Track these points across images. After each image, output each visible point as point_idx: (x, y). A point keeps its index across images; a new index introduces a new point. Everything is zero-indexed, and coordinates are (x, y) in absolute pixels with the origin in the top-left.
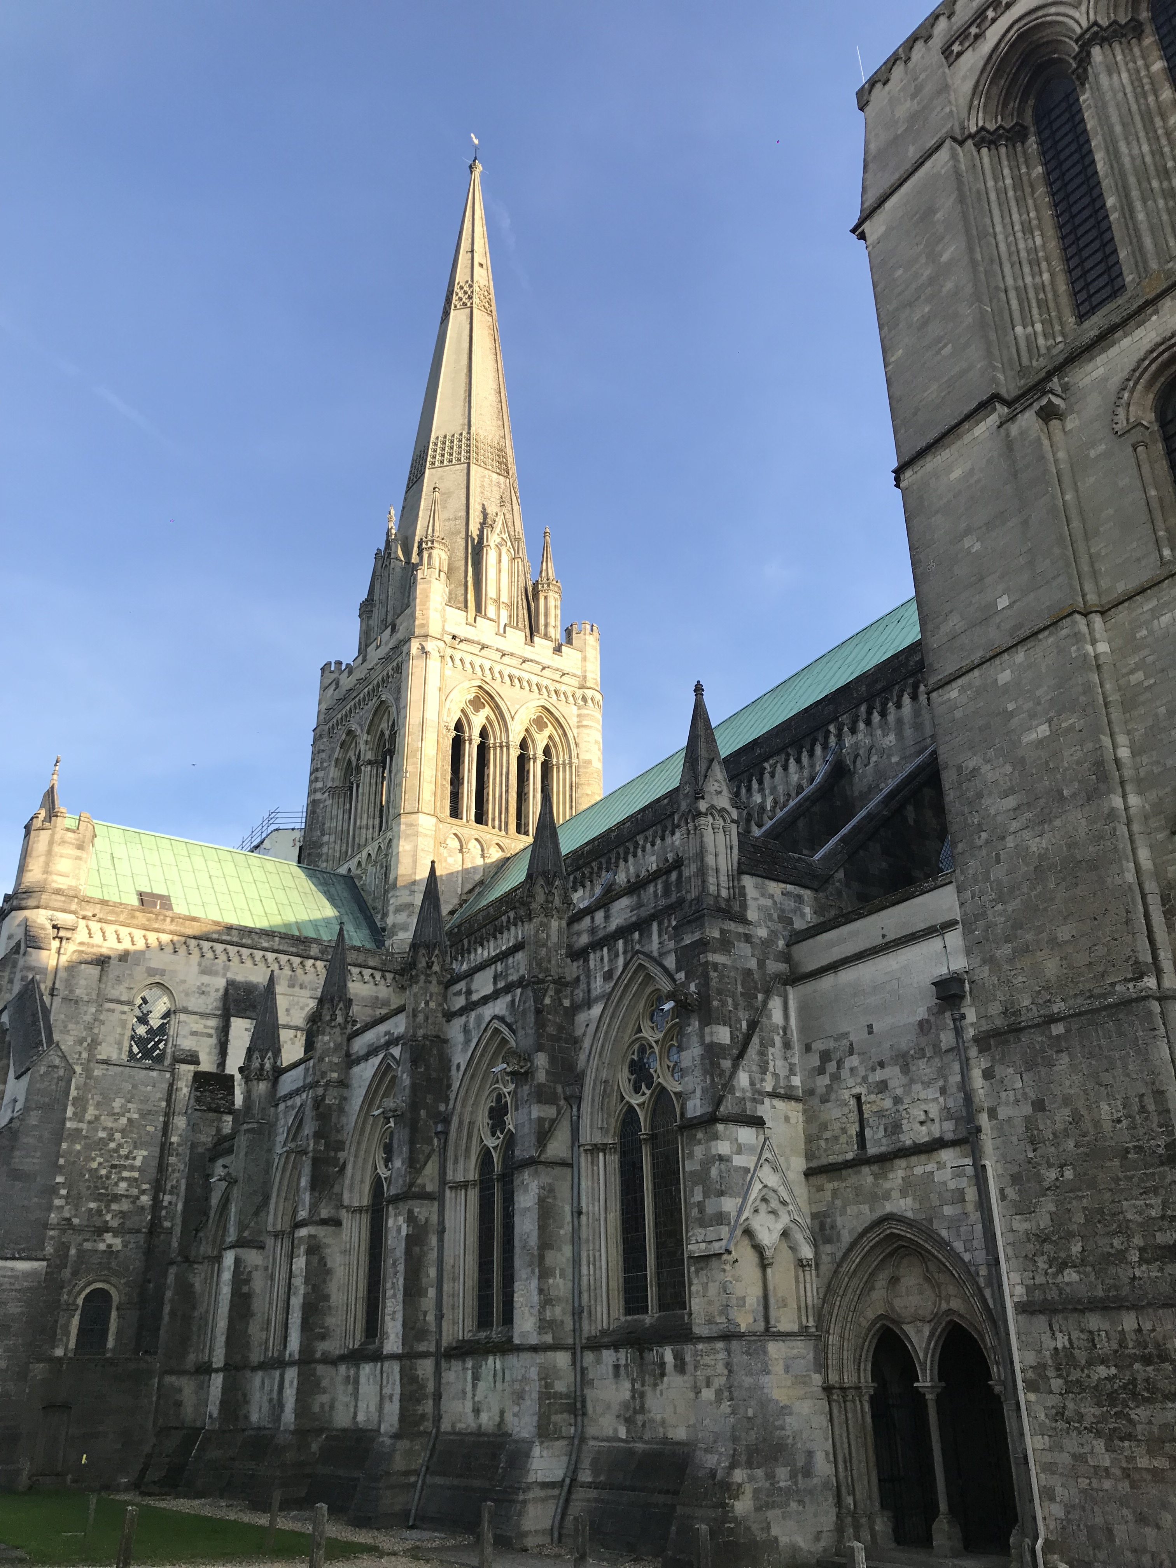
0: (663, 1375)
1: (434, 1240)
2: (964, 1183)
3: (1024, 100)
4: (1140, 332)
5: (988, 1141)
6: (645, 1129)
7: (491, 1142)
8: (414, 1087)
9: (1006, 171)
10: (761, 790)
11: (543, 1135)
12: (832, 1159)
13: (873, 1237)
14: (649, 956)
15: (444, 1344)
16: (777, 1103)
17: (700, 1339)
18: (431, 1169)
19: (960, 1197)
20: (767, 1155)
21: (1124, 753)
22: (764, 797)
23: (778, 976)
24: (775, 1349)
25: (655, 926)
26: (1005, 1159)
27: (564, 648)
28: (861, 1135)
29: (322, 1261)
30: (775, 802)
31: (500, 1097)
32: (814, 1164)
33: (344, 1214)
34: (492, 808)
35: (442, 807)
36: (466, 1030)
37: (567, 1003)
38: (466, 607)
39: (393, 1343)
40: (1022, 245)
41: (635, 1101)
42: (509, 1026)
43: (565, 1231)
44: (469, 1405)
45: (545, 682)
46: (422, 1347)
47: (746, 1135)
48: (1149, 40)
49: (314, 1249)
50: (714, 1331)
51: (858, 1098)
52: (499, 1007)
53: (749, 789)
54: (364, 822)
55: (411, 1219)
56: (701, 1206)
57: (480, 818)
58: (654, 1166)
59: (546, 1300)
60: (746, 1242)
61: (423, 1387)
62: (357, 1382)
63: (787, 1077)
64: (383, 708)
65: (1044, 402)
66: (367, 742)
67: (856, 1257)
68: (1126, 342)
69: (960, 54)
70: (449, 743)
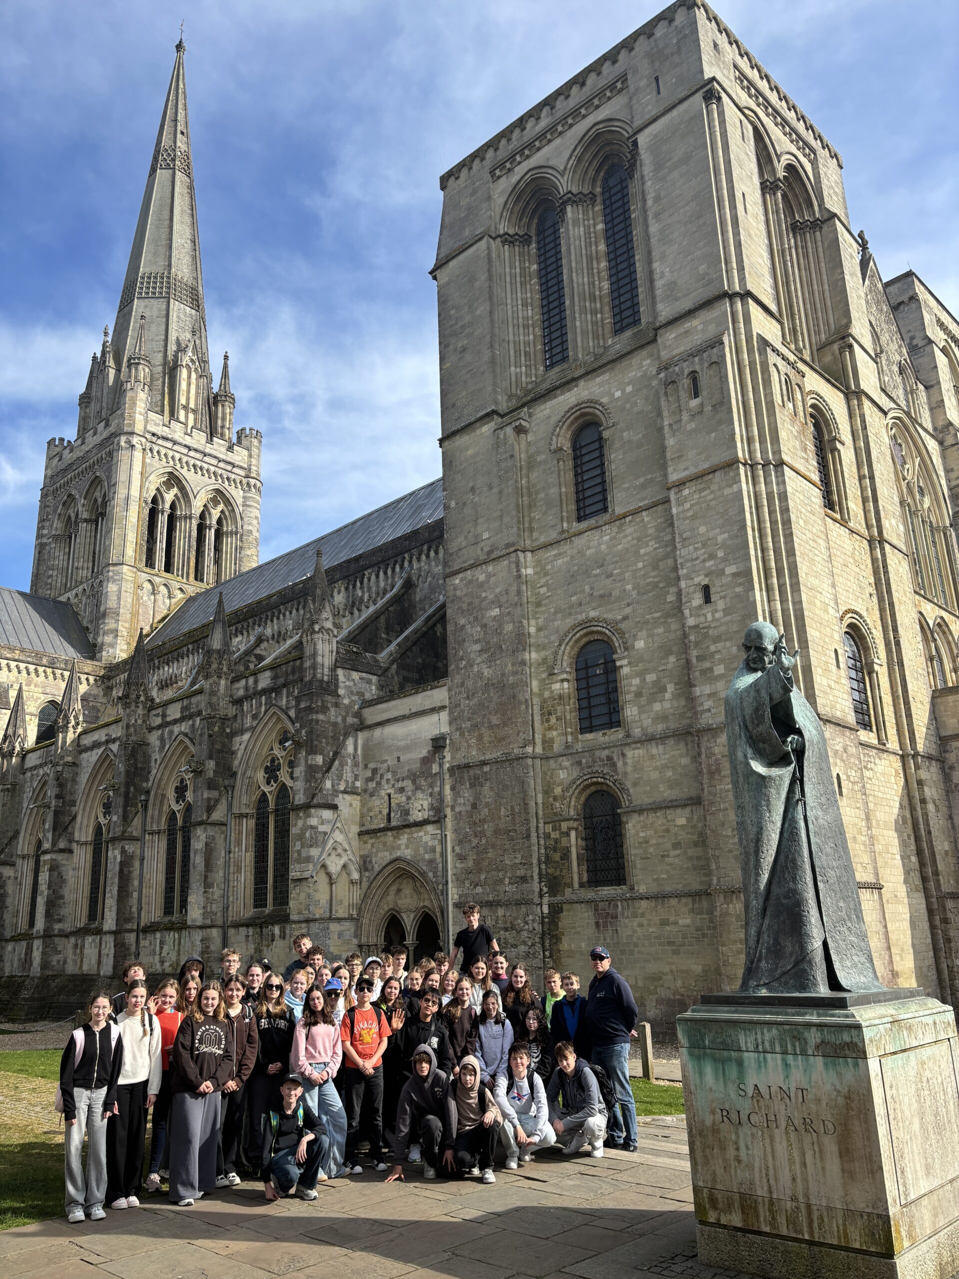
0: (273, 940)
1: (137, 864)
2: (436, 843)
3: (531, 219)
4: (568, 395)
5: (449, 823)
6: (272, 806)
7: (176, 807)
8: (127, 772)
9: (517, 264)
10: (362, 588)
11: (210, 809)
12: (373, 827)
13: (389, 869)
14: (280, 708)
15: (142, 924)
16: (346, 796)
17: (294, 922)
18: (137, 822)
19: (433, 850)
20: (338, 825)
21: (532, 630)
22: (363, 592)
23: (352, 725)
24: (334, 927)
25: (285, 691)
26: (456, 831)
27: (236, 448)
28: (389, 815)
29: (60, 876)
30: (370, 597)
31: (182, 781)
32: (364, 829)
33: (74, 845)
34: (177, 561)
35: (141, 560)
36: (162, 739)
37: (228, 730)
38: (163, 411)
39: (109, 922)
40: (520, 315)
41: (266, 789)
42: (191, 740)
43: (221, 862)
44: (157, 958)
45: (220, 471)
46: (129, 926)
47: (327, 814)
48: (598, 208)
49: (54, 868)
50: (302, 918)
51: (389, 795)
52: (184, 727)
53: (354, 586)
54: (81, 564)
55: (123, 852)
56: (299, 852)
57: (168, 568)
58: (276, 827)
59: (208, 901)
60: (322, 872)
61: (128, 949)
62: (83, 946)
63: (353, 783)
64: (97, 481)
65: (517, 423)
66: (83, 505)
67: (380, 879)
68: (561, 398)
69: (499, 177)
70: (147, 512)
